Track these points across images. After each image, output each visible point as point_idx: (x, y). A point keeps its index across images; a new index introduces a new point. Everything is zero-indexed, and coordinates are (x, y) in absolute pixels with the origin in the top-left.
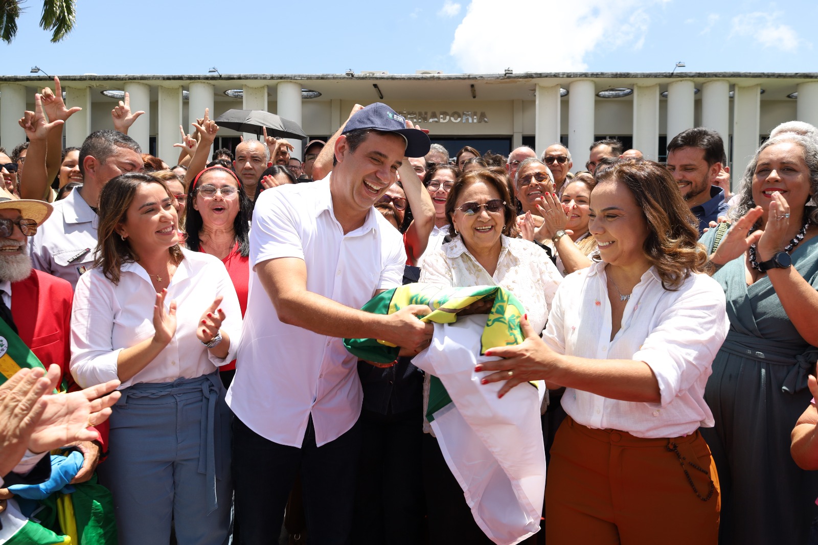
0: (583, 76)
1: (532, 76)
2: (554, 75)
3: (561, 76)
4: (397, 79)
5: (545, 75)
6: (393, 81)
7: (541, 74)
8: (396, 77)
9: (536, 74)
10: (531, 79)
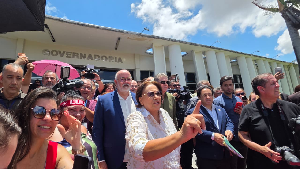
0: (178, 42)
1: (155, 37)
2: (165, 39)
3: (169, 40)
4: (64, 21)
5: (161, 38)
6: (61, 23)
7: (159, 37)
8: (63, 20)
9: (157, 36)
10: (154, 39)
